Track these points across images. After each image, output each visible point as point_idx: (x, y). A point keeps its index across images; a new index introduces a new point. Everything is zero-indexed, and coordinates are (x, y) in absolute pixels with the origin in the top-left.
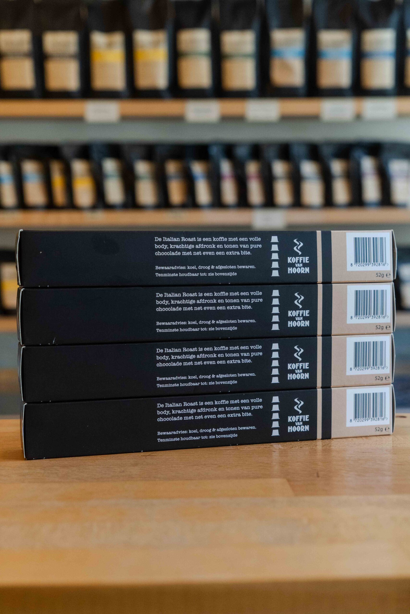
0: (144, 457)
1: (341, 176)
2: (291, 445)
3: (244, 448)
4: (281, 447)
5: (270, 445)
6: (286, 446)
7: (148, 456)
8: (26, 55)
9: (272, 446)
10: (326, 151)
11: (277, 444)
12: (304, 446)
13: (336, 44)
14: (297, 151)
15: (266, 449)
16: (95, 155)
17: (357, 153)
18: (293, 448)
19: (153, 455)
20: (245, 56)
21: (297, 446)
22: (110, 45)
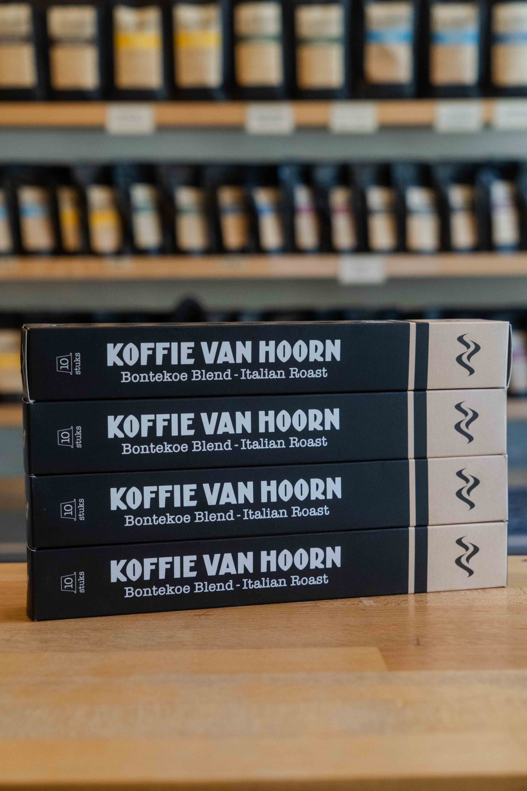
0: (197, 618)
1: (463, 209)
2: (386, 601)
3: (325, 605)
4: (373, 604)
5: (359, 600)
6: (380, 603)
7: (201, 615)
8: (25, 40)
9: (361, 602)
10: (442, 174)
11: (368, 598)
12: (403, 601)
13: (457, 23)
14: (401, 173)
15: (353, 606)
16: (121, 180)
17: (485, 177)
18: (388, 605)
19: (209, 614)
20: (331, 40)
21: (394, 602)
22: (141, 26)
